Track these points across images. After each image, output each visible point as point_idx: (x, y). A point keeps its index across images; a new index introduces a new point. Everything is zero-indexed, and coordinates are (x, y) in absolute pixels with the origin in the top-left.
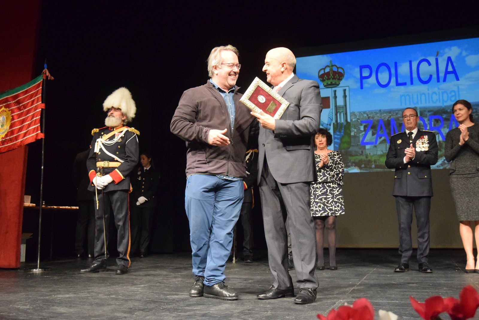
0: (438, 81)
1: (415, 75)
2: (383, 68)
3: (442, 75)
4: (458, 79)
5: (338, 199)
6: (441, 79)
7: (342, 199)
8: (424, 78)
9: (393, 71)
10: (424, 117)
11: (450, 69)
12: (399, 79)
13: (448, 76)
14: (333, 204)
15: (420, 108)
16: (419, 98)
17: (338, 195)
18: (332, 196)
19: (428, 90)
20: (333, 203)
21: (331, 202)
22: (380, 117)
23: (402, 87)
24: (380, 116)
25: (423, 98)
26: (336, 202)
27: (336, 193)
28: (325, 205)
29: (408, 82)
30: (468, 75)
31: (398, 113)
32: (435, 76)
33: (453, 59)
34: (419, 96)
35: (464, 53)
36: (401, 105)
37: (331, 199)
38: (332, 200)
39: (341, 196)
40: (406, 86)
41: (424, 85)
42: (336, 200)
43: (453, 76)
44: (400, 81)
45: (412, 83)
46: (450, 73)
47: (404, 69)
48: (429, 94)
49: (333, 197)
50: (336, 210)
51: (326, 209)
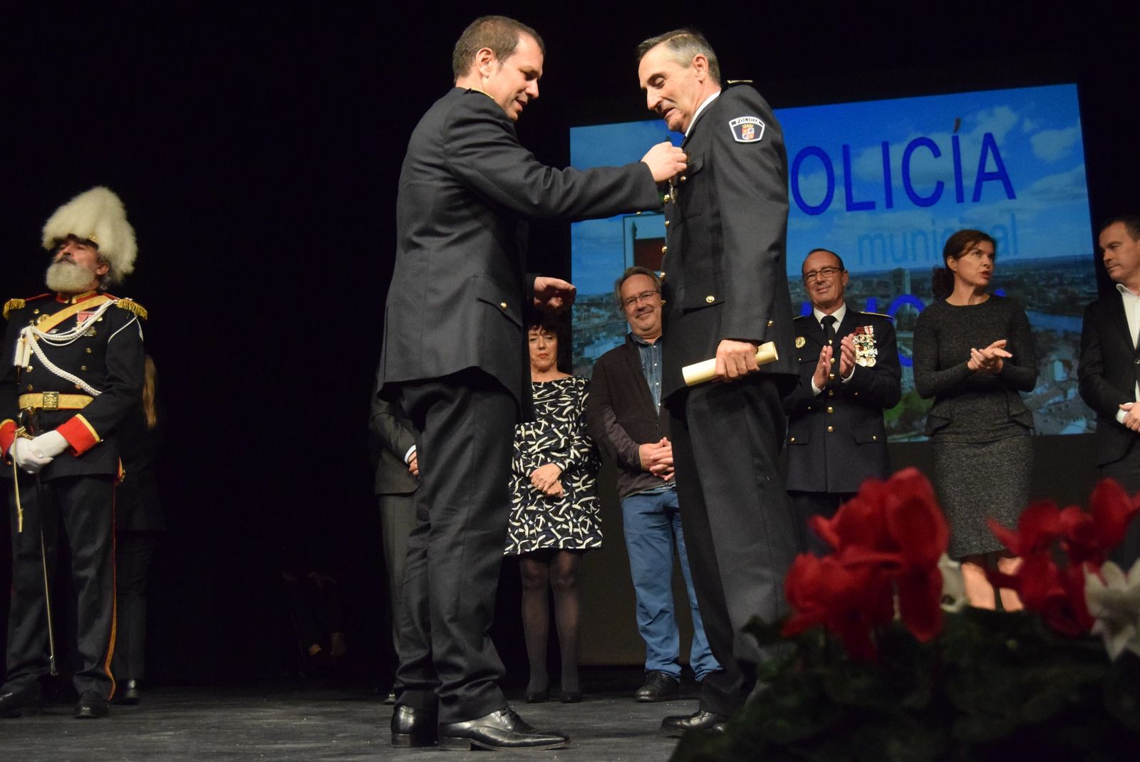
0: (960, 198)
1: (897, 181)
2: (811, 160)
3: (969, 182)
4: (1011, 194)
5: (585, 504)
6: (969, 194)
7: (595, 506)
8: (923, 188)
9: (838, 170)
10: (923, 295)
11: (991, 166)
12: (854, 192)
13: (986, 184)
14: (568, 518)
15: (913, 272)
16: (909, 245)
17: (582, 494)
18: (568, 494)
19: (934, 222)
20: (569, 515)
21: (564, 512)
22: (804, 296)
23: (863, 216)
24: (803, 294)
25: (920, 242)
26: (578, 514)
27: (579, 487)
28: (548, 519)
29: (880, 200)
30: (1038, 185)
31: (852, 286)
32: (950, 186)
33: (999, 140)
34: (909, 238)
35: (1028, 125)
36: (861, 263)
37: (564, 503)
38: (567, 505)
39: (593, 498)
40: (872, 211)
41: (924, 208)
42: (577, 506)
43: (998, 185)
44: (857, 197)
45: (889, 204)
46: (991, 176)
47: (868, 164)
48: (934, 232)
49: (570, 498)
50: (576, 535)
51: (553, 530)
